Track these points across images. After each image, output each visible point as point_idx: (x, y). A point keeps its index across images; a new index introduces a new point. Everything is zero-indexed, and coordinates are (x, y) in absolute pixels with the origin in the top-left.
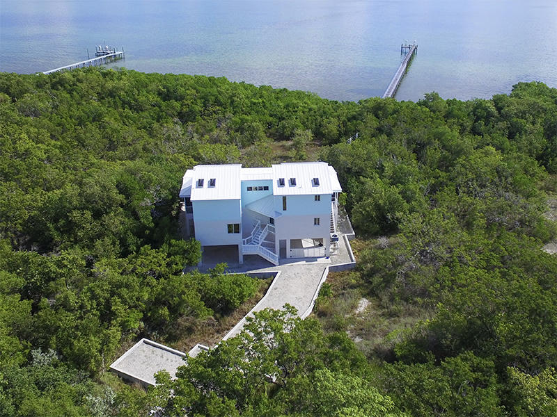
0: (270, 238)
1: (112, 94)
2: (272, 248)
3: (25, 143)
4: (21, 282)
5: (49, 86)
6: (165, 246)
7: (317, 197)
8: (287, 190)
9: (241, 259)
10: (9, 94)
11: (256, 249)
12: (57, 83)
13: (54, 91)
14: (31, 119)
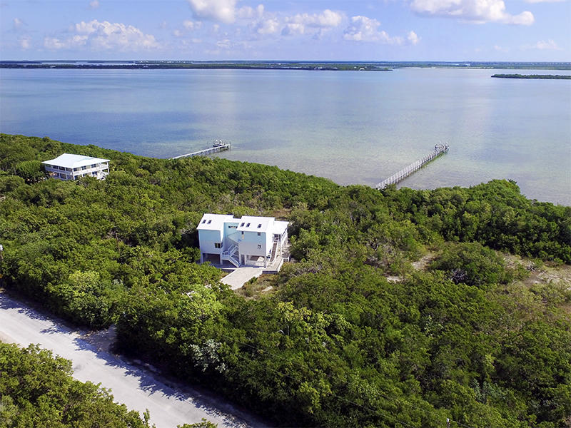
0: (237, 253)
1: (203, 174)
2: (237, 259)
3: (146, 199)
4: (118, 256)
5: (170, 167)
6: (183, 250)
7: (259, 234)
8: (244, 229)
9: (221, 262)
10: (149, 171)
11: (228, 258)
12: (175, 165)
13: (173, 171)
14: (153, 186)
